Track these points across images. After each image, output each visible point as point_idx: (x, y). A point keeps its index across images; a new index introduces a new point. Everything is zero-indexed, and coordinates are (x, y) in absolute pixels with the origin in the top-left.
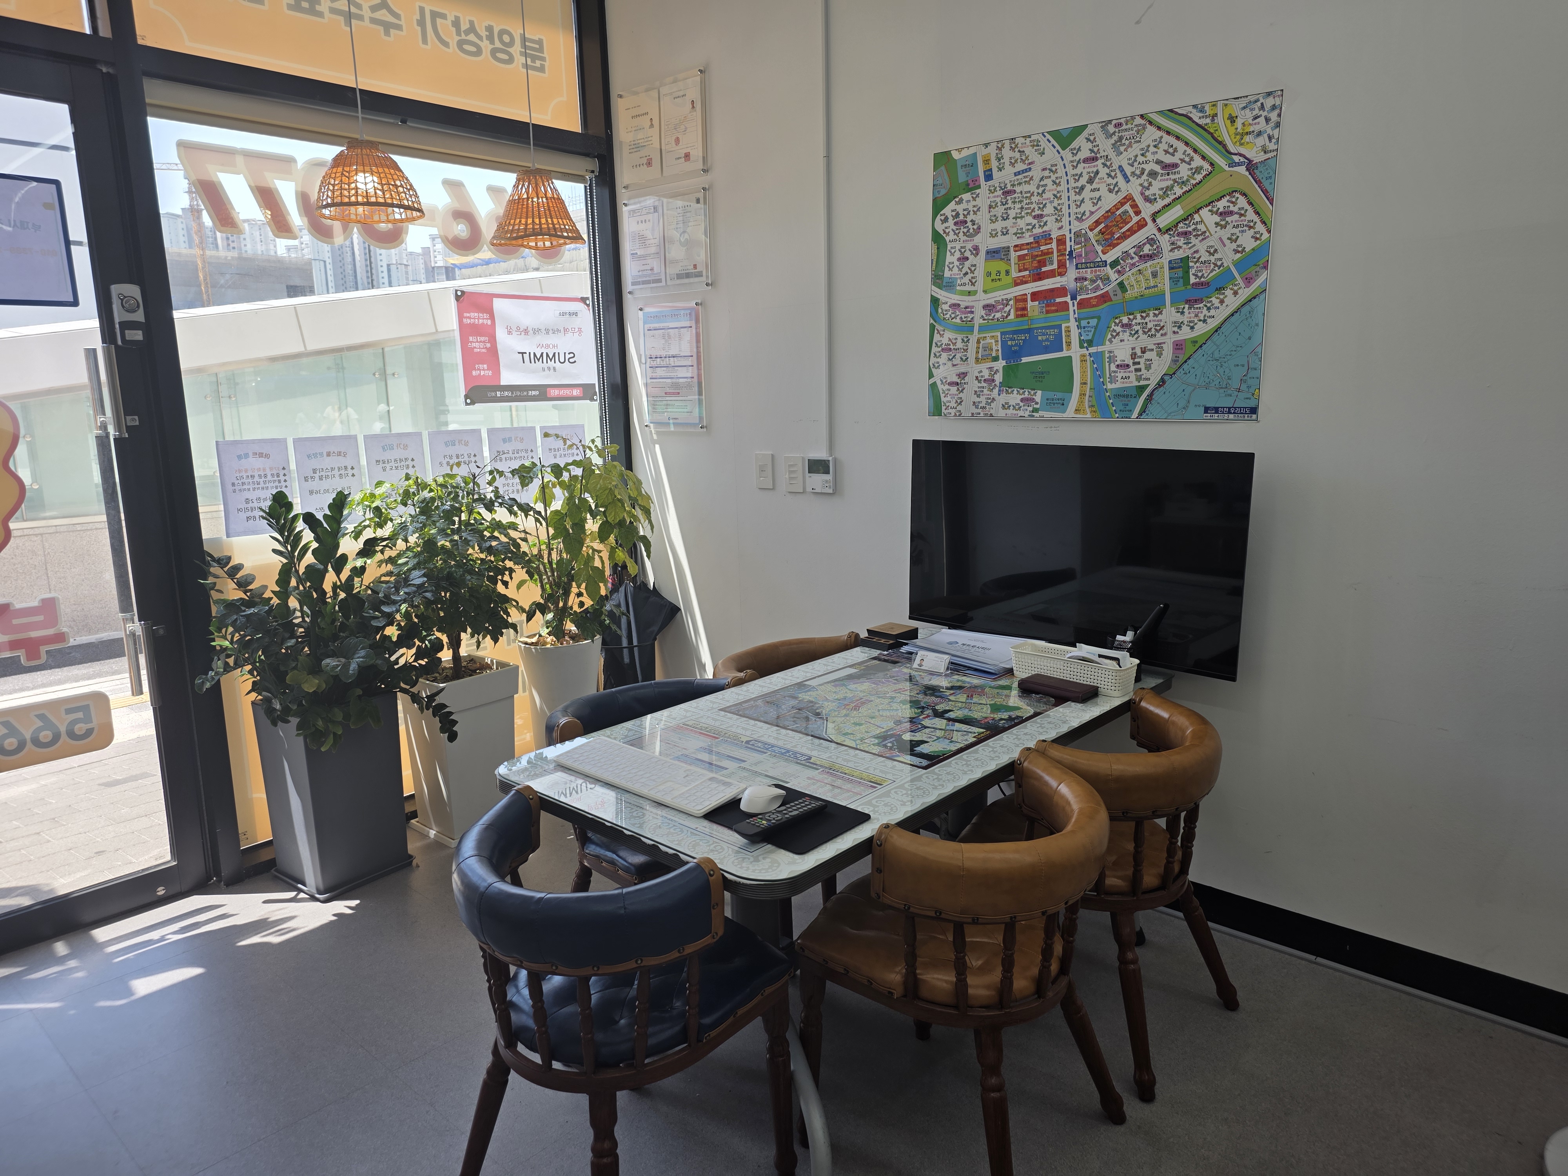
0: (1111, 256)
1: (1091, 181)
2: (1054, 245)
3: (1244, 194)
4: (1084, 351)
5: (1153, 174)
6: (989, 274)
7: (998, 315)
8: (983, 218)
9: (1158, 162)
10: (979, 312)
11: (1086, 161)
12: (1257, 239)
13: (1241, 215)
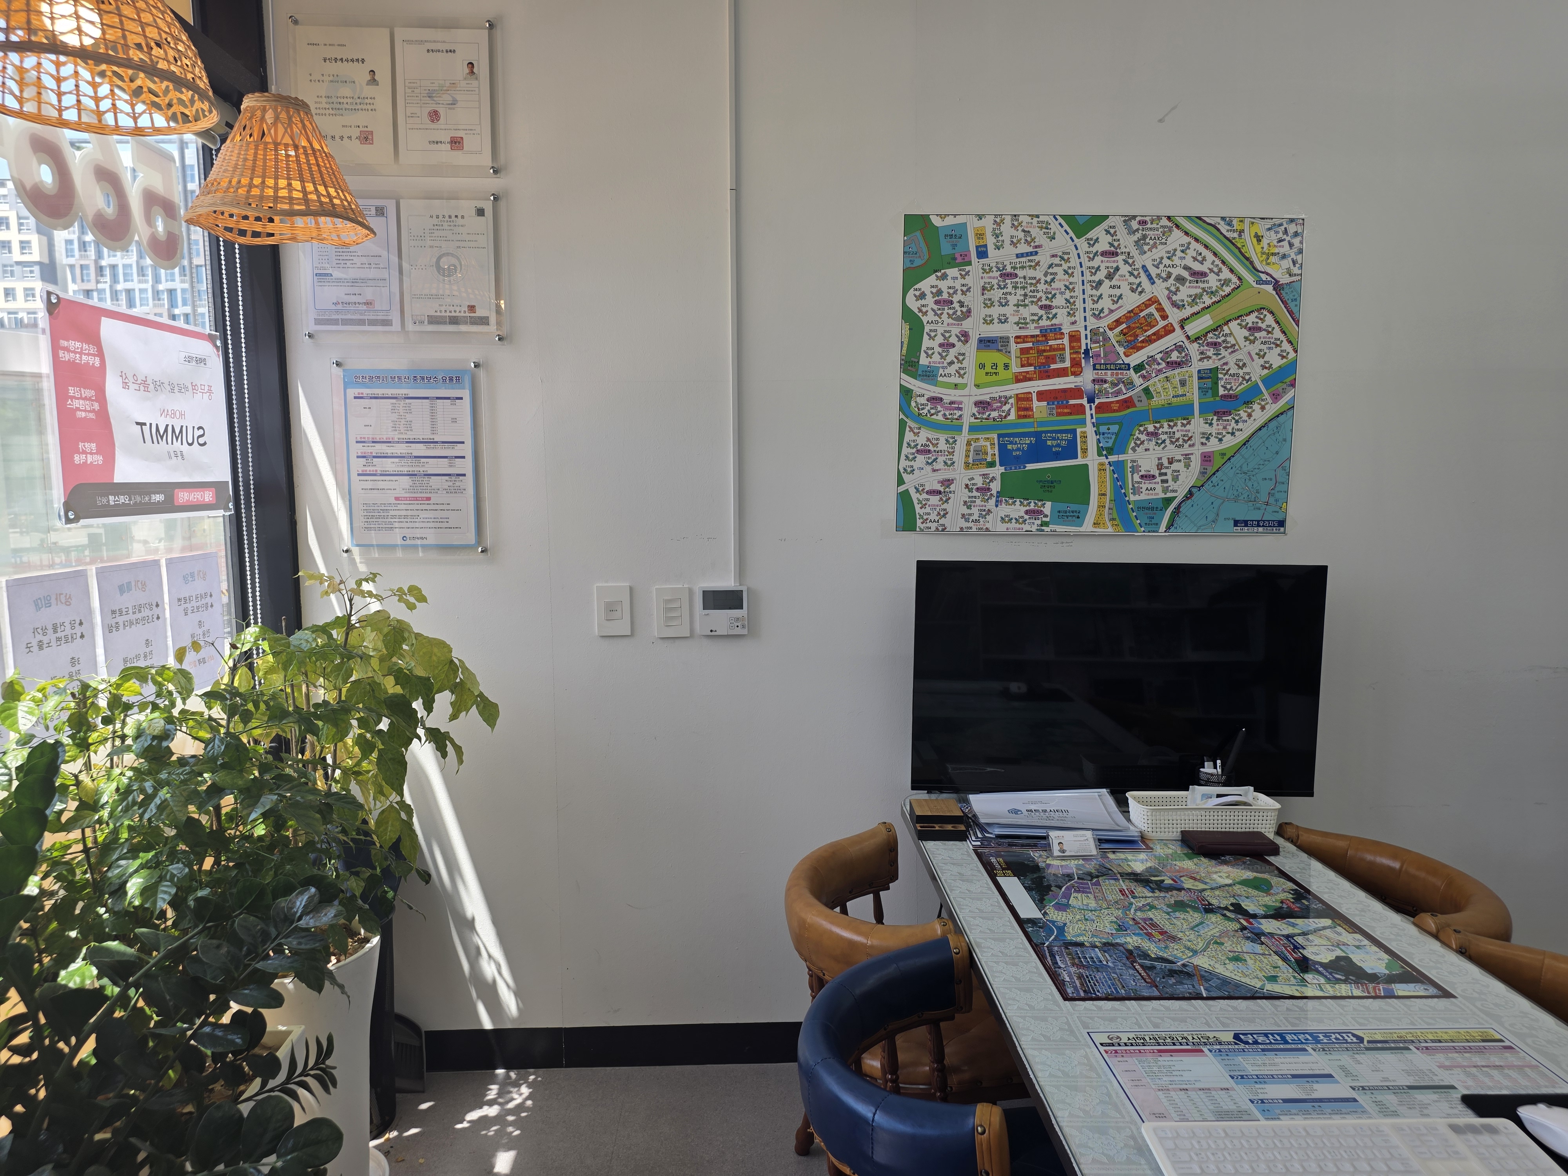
0: (1135, 359)
1: (1110, 276)
2: (1066, 341)
3: (1272, 313)
4: (1103, 459)
5: (1180, 279)
6: (982, 366)
7: (994, 414)
8: (974, 300)
9: (1186, 268)
10: (969, 410)
11: (1104, 254)
12: (1283, 357)
13: (1269, 332)
